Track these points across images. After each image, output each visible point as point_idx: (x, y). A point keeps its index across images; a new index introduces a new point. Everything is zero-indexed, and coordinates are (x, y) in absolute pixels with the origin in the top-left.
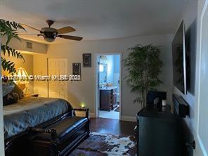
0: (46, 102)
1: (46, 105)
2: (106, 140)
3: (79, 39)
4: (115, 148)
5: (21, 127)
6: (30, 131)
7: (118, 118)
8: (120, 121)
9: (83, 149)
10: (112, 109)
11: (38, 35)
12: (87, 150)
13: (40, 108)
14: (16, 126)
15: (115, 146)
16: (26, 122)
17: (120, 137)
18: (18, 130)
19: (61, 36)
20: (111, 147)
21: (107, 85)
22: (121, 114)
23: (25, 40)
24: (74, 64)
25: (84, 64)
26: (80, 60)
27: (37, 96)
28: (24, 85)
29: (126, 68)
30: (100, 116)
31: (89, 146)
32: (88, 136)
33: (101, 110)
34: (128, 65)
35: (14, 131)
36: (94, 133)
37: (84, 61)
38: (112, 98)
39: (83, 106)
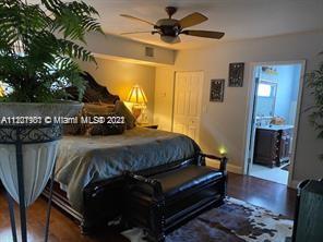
0: (160, 138)
1: (158, 141)
2: (251, 217)
3: (219, 35)
4: (266, 236)
5: (117, 169)
6: (126, 177)
7: (286, 183)
8: (288, 188)
9: (207, 222)
10: (278, 165)
11: (153, 33)
12: (214, 225)
13: (148, 146)
14: (112, 166)
15: (266, 231)
16: (126, 162)
17: (280, 217)
18: (113, 172)
19: (187, 33)
20: (259, 232)
21: (273, 122)
22: (292, 177)
23: (144, 44)
24: (213, 82)
25: (230, 80)
26: (224, 75)
27: (156, 127)
28: (140, 110)
29: (313, 89)
30: (251, 174)
31: (218, 219)
32: (220, 203)
33: (254, 163)
34: (317, 84)
35: (107, 173)
36: (232, 200)
37: (230, 76)
38: (279, 145)
39: (222, 151)
